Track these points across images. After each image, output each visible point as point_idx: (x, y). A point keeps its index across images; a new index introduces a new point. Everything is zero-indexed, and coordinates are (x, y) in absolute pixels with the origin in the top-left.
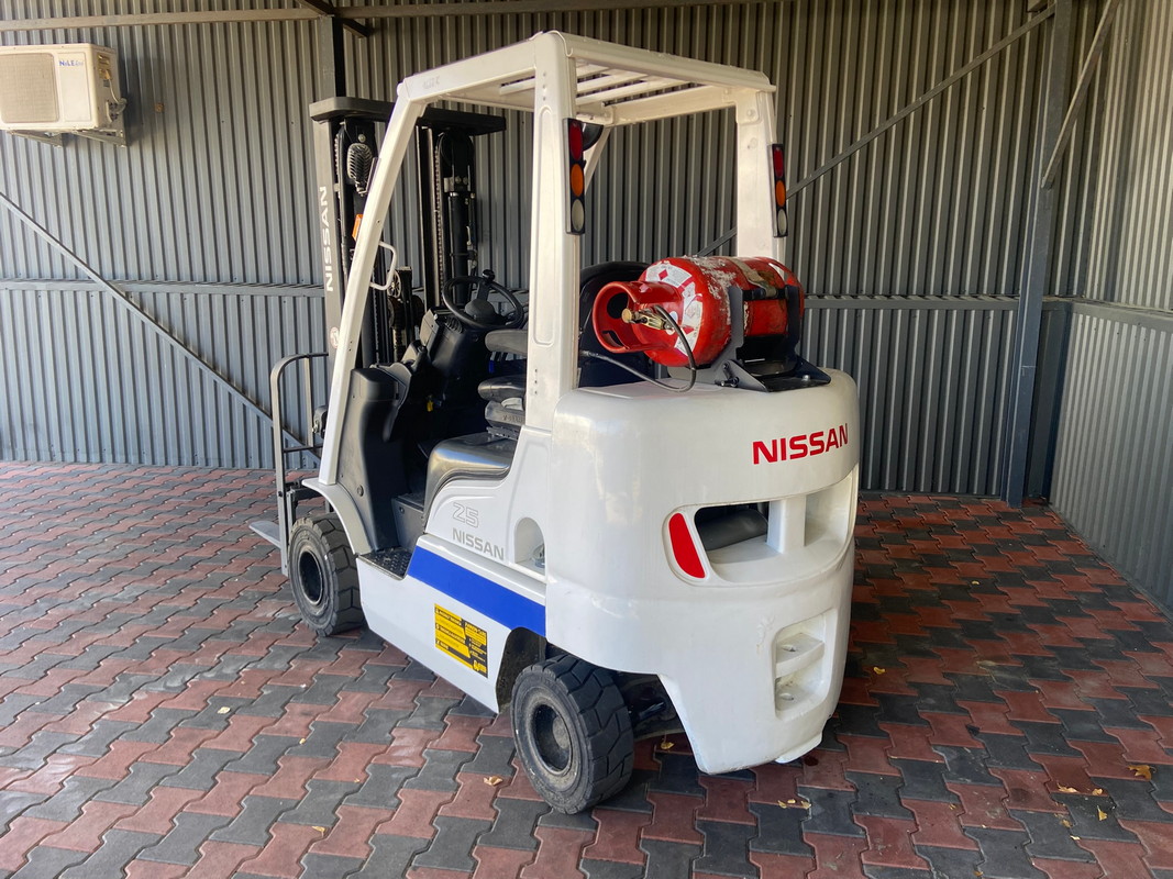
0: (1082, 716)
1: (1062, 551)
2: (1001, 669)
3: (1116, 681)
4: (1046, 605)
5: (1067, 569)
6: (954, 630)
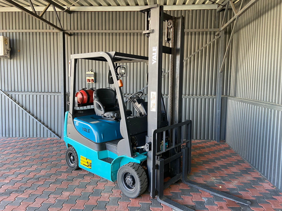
0: (234, 189)
1: (229, 152)
2: (216, 179)
3: (241, 181)
4: (225, 164)
5: (229, 156)
6: (206, 171)
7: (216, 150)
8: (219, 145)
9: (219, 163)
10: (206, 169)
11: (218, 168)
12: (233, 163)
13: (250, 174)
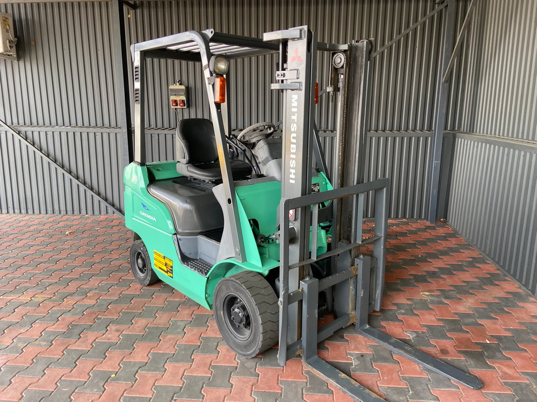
0: (468, 316)
1: (454, 242)
2: (432, 296)
3: (481, 300)
4: (448, 267)
5: (456, 250)
6: (410, 279)
7: (428, 239)
8: (433, 228)
9: (435, 265)
10: (410, 275)
11: (433, 275)
12: (464, 264)
13: (499, 285)
